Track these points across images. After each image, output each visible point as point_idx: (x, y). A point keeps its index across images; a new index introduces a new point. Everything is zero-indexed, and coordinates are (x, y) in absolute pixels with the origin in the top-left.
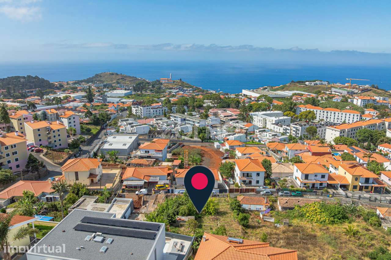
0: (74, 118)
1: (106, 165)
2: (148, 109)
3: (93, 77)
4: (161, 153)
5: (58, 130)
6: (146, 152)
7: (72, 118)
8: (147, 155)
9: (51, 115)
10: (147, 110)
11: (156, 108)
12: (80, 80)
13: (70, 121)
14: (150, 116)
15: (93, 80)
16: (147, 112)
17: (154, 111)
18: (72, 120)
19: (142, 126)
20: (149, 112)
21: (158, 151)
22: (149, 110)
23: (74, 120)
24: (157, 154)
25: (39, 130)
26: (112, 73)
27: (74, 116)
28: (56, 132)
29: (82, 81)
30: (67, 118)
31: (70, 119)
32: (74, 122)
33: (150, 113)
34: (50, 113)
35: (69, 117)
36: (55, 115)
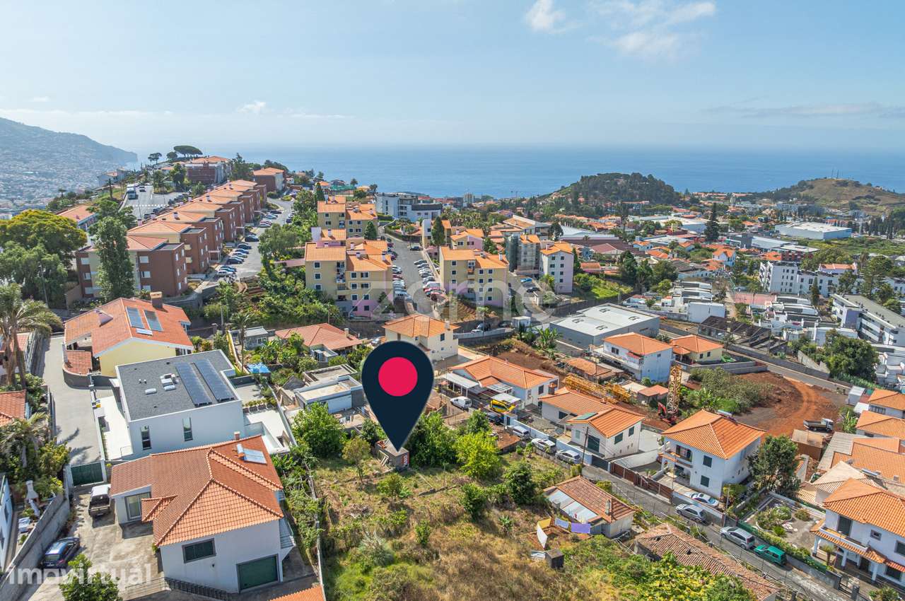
0: (562, 258)
1: (526, 354)
2: (788, 271)
3: (793, 188)
4: (637, 360)
5: (490, 271)
6: (613, 350)
7: (558, 258)
8: (612, 357)
9: (526, 246)
10: (786, 274)
11: (830, 275)
12: (758, 192)
13: (553, 262)
14: (790, 290)
15: (789, 195)
16: (785, 280)
17: (802, 280)
18: (558, 262)
19: (706, 304)
20: (789, 281)
21: (635, 354)
22: (790, 274)
23: (562, 262)
24: (631, 361)
25: (454, 263)
26: (845, 181)
27: (562, 255)
28: (486, 273)
29: (762, 195)
30: (548, 256)
31: (554, 258)
32: (562, 266)
33: (791, 285)
34: (525, 242)
35: (552, 254)
36: (535, 247)
